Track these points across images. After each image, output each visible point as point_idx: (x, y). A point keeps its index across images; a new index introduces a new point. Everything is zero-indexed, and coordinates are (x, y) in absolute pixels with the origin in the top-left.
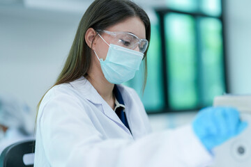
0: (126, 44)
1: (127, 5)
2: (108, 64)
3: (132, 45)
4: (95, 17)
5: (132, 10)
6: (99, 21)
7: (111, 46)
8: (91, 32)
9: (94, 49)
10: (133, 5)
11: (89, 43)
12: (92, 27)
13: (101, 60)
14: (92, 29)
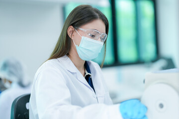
0: (93, 36)
1: (94, 12)
2: (81, 49)
3: (96, 38)
4: (74, 19)
5: (97, 15)
6: (76, 22)
7: (83, 37)
8: (71, 28)
9: (72, 38)
10: (98, 12)
11: (70, 35)
12: (72, 25)
13: (76, 46)
14: (72, 27)
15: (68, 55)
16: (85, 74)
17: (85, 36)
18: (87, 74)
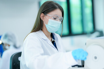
0: (55, 19)
1: (55, 5)
2: (48, 26)
3: (57, 19)
4: (44, 9)
5: (57, 6)
6: (46, 10)
7: (49, 20)
9: (43, 20)
10: (57, 4)
11: (42, 18)
13: (46, 25)
14: (43, 14)
15: (42, 30)
16: (52, 40)
17: (51, 19)
18: (53, 40)
